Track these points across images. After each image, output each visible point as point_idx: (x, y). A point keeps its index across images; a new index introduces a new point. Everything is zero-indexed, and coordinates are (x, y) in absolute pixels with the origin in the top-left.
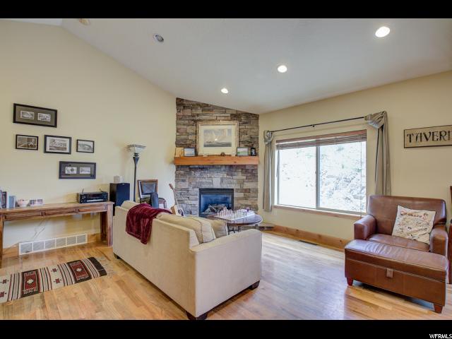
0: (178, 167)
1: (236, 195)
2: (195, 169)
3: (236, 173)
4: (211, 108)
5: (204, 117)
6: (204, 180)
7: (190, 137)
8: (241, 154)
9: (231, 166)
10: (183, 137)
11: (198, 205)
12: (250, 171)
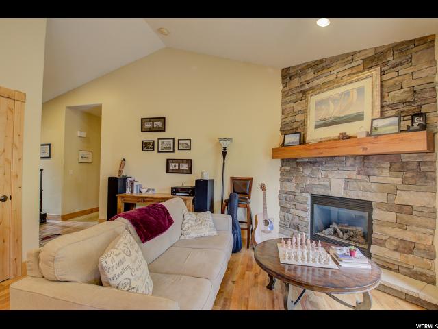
0: (284, 162)
1: (377, 214)
2: (304, 164)
3: (376, 171)
4: (327, 63)
5: (317, 82)
6: (317, 182)
7: (298, 118)
8: (380, 131)
9: (365, 157)
10: (289, 119)
11: (308, 219)
12: (414, 166)
